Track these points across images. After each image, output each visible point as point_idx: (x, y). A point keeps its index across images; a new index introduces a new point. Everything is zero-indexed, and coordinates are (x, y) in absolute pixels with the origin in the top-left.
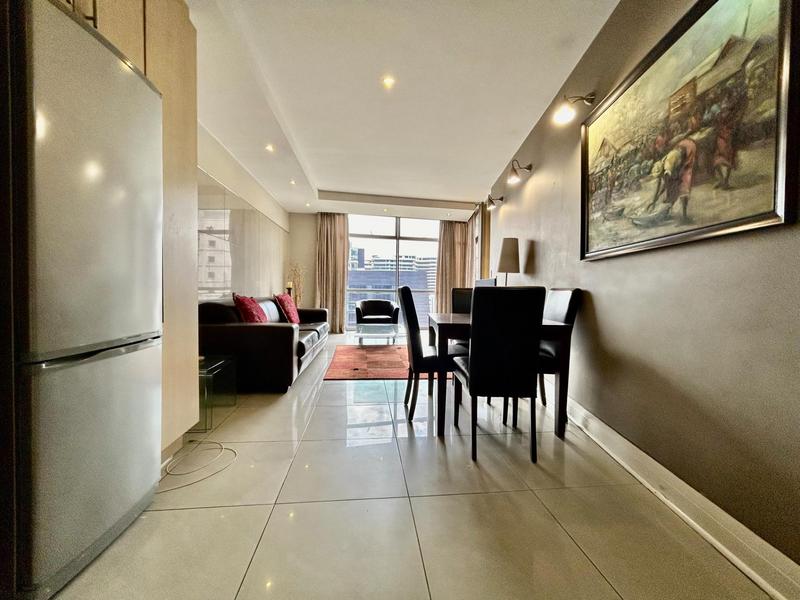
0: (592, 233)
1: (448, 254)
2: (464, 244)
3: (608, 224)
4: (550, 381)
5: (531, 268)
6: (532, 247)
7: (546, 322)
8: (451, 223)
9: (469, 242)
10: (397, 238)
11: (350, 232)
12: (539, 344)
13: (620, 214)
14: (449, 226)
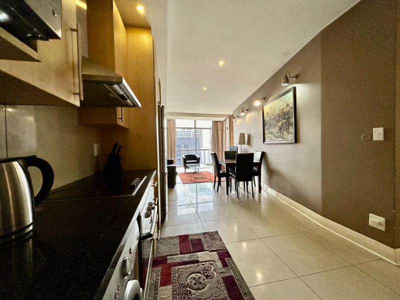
0: (266, 136)
1: (216, 134)
2: (222, 130)
3: (269, 135)
4: (256, 178)
5: (249, 143)
6: (249, 136)
7: (254, 161)
8: (216, 122)
9: (224, 129)
10: (195, 128)
11: (176, 127)
12: (253, 168)
13: (272, 133)
14: (215, 123)
